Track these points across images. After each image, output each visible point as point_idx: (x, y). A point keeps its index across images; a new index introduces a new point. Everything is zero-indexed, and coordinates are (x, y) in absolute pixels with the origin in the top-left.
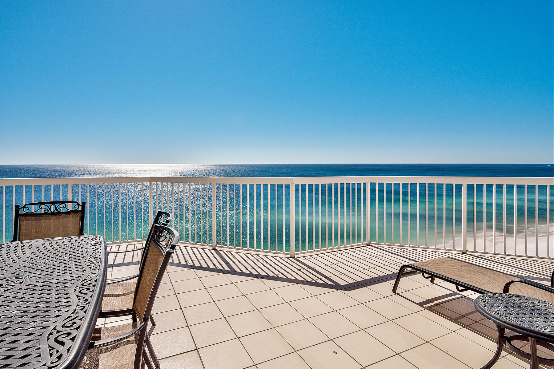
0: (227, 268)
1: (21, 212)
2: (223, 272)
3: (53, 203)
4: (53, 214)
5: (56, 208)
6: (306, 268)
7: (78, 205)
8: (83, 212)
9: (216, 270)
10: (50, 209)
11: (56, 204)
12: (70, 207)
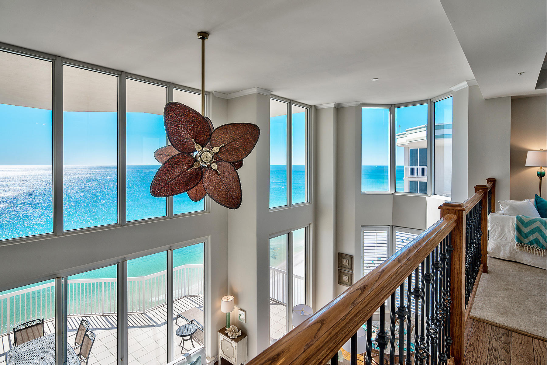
0: (110, 327)
1: (16, 330)
2: (109, 329)
3: (28, 322)
4: (29, 327)
5: (30, 324)
6: (148, 318)
7: (40, 320)
8: (43, 323)
9: (105, 329)
10: (27, 325)
11: (30, 323)
12: (37, 322)
